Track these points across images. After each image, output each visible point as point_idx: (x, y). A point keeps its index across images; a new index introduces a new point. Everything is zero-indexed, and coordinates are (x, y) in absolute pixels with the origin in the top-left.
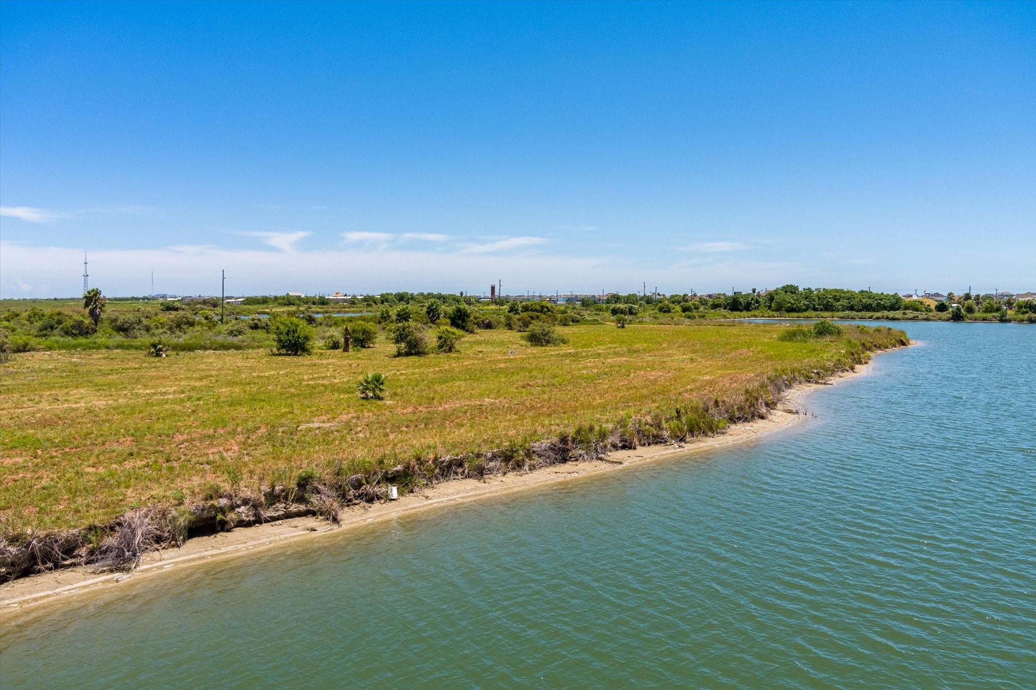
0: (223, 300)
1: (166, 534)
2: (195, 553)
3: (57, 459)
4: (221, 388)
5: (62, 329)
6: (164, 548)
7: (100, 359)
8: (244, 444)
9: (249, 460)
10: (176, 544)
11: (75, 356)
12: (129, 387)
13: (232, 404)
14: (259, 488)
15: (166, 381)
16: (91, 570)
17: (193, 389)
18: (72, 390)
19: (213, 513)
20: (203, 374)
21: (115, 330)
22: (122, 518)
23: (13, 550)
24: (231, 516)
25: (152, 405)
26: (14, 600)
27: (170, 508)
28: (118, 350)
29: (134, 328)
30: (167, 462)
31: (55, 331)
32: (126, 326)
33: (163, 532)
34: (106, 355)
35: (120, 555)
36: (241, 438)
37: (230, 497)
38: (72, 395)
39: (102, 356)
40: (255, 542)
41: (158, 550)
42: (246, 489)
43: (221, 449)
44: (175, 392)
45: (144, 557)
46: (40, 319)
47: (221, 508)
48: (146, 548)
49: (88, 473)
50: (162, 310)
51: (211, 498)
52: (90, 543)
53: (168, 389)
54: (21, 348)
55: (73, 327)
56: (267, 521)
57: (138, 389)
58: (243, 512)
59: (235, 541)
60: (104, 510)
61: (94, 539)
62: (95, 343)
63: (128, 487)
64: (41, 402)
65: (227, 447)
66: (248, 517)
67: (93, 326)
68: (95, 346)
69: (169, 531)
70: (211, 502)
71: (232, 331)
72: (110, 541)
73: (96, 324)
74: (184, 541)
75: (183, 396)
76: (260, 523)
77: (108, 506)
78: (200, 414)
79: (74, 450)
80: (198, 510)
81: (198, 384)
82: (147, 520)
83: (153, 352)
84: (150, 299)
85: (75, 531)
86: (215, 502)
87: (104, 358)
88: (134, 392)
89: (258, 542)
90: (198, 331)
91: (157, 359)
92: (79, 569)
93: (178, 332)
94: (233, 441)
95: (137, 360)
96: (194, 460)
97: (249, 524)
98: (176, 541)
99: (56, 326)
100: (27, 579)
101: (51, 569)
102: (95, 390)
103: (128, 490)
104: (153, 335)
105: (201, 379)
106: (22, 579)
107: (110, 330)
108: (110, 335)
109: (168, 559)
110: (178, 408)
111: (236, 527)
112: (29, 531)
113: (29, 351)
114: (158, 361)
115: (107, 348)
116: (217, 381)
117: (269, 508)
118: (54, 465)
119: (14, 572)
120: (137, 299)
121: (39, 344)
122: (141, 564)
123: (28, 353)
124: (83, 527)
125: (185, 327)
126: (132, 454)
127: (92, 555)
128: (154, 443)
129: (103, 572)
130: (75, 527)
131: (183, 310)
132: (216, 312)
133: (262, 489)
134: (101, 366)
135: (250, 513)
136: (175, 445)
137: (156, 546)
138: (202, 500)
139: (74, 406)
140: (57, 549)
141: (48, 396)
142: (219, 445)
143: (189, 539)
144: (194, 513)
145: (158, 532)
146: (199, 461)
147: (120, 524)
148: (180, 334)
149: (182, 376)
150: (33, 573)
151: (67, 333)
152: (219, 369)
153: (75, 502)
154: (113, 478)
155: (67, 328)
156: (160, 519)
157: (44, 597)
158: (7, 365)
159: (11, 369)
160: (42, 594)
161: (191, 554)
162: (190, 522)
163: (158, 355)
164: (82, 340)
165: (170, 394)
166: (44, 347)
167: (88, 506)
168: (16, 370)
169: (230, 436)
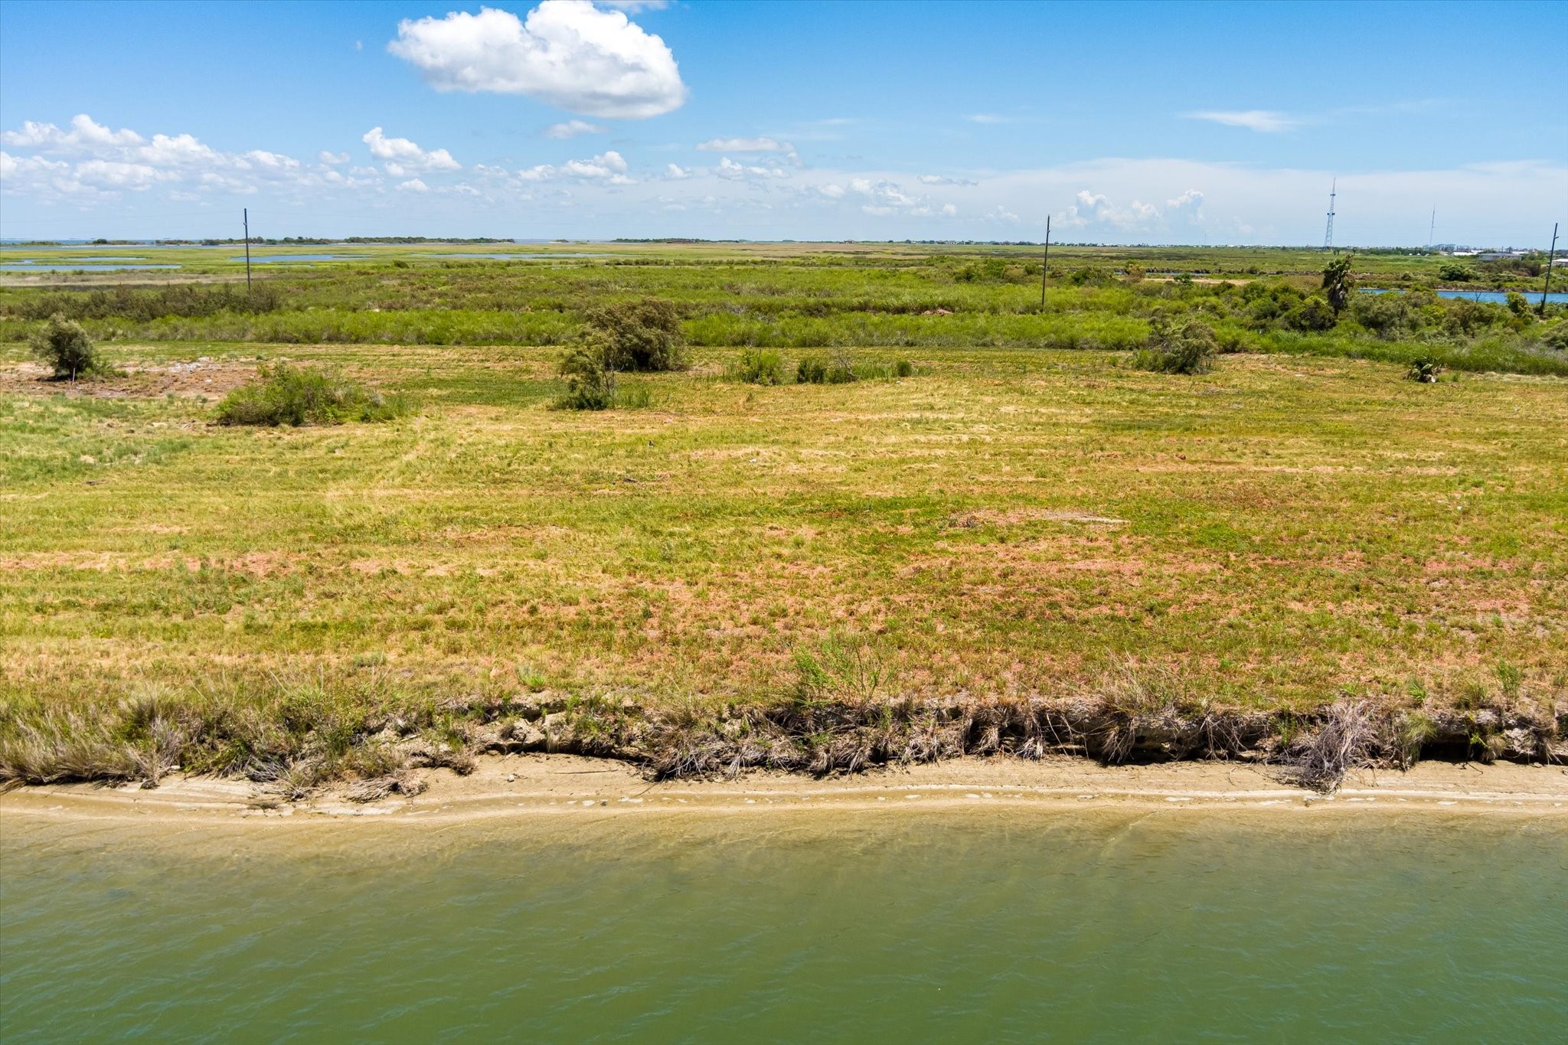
0: (1551, 258)
1: (1388, 747)
2: (1427, 789)
3: (1253, 576)
4: (1518, 464)
5: (1287, 318)
6: (1381, 767)
7: (1333, 377)
8: (1540, 602)
9: (1544, 637)
10: (1401, 765)
11: (1300, 368)
12: (1371, 443)
13: (1532, 507)
14: (1550, 706)
15: (1430, 436)
16: (1274, 776)
17: (1472, 458)
18: (1288, 438)
19: (1466, 731)
20: (1493, 427)
21: (1364, 324)
22: (1327, 709)
23: (1181, 722)
24: (1495, 741)
25: (1401, 487)
26: (1175, 793)
27: (1400, 709)
28: (1363, 361)
29: (1393, 324)
30: (1409, 613)
31: (1278, 321)
32: (1380, 319)
33: (1385, 742)
34: (1345, 371)
35: (1317, 764)
36: (1535, 586)
37: (1498, 711)
38: (1288, 448)
39: (1338, 371)
40: (1527, 797)
41: (1372, 767)
42: (1527, 700)
43: (1499, 604)
44: (1440, 462)
45: (1350, 774)
46: (1259, 296)
47: (1480, 725)
48: (1355, 762)
49: (1291, 612)
50: (1443, 278)
51: (1467, 706)
52: (1280, 733)
53: (1430, 453)
54: (1229, 347)
55: (1303, 316)
56: (1554, 762)
57: (1384, 448)
58: (1516, 738)
59: (1494, 785)
60: (1304, 688)
61: (1284, 730)
62: (1331, 346)
63: (1344, 651)
64: (1245, 454)
65: (1510, 603)
66: (1523, 748)
67: (1332, 315)
68: (1331, 350)
69: (1392, 744)
70: (1466, 712)
71: (1555, 339)
72: (1306, 739)
73: (1336, 313)
74: (1412, 764)
75: (1452, 471)
76: (1544, 762)
77: (1309, 681)
78: (1476, 520)
79: (1278, 562)
80: (1443, 722)
81: (1480, 449)
82: (1363, 719)
83: (1416, 375)
84: (1425, 253)
85: (1262, 715)
86: (1471, 715)
87: (1341, 377)
88: (1377, 453)
89: (1533, 797)
90: (1496, 334)
91: (1421, 387)
92: (1258, 767)
93: (1462, 337)
94: (1522, 592)
95: (1390, 386)
96: (1452, 619)
97: (1522, 760)
98: (1401, 761)
99: (1279, 312)
100: (1194, 764)
101: (1224, 758)
102: (1321, 442)
103: (1344, 657)
104: (1422, 337)
105: (1486, 439)
106: (1188, 763)
107: (1355, 325)
108: (1356, 332)
109: (1384, 787)
110: (1442, 499)
111: (1499, 758)
112: (1204, 703)
113: (1239, 352)
114: (1422, 392)
115: (1349, 355)
116: (1514, 446)
117: (1563, 740)
118: (1248, 585)
119: (1179, 752)
120: (1405, 252)
121: (1253, 342)
122: (1343, 785)
123: (1236, 356)
124: (1272, 711)
125: (1475, 325)
126: (1357, 588)
127: (1278, 753)
128: (1394, 571)
129: (1290, 782)
130: (1262, 708)
131: (1478, 279)
132: (1535, 285)
133: (1556, 708)
134: (1335, 392)
135: (1529, 743)
136: (1424, 580)
137: (1371, 761)
138: (1452, 706)
139: (1288, 470)
140: (1235, 733)
141: (1255, 445)
142: (1498, 596)
143: (1421, 760)
144: (1435, 725)
145: (1376, 742)
146: (1458, 622)
147: (1324, 719)
148: (1464, 338)
149: (1458, 430)
150: (1203, 758)
151: (1294, 325)
152: (1520, 421)
153: (1268, 662)
154: (1326, 628)
155: (1295, 317)
156: (1383, 723)
157: (1211, 799)
158: (1208, 378)
159: (1212, 387)
160: (1207, 794)
161: (1420, 788)
162: (1426, 737)
163: (1423, 380)
164: (1314, 338)
165: (1432, 464)
166: (1259, 346)
167: (1284, 674)
168: (1218, 389)
169: (1519, 579)
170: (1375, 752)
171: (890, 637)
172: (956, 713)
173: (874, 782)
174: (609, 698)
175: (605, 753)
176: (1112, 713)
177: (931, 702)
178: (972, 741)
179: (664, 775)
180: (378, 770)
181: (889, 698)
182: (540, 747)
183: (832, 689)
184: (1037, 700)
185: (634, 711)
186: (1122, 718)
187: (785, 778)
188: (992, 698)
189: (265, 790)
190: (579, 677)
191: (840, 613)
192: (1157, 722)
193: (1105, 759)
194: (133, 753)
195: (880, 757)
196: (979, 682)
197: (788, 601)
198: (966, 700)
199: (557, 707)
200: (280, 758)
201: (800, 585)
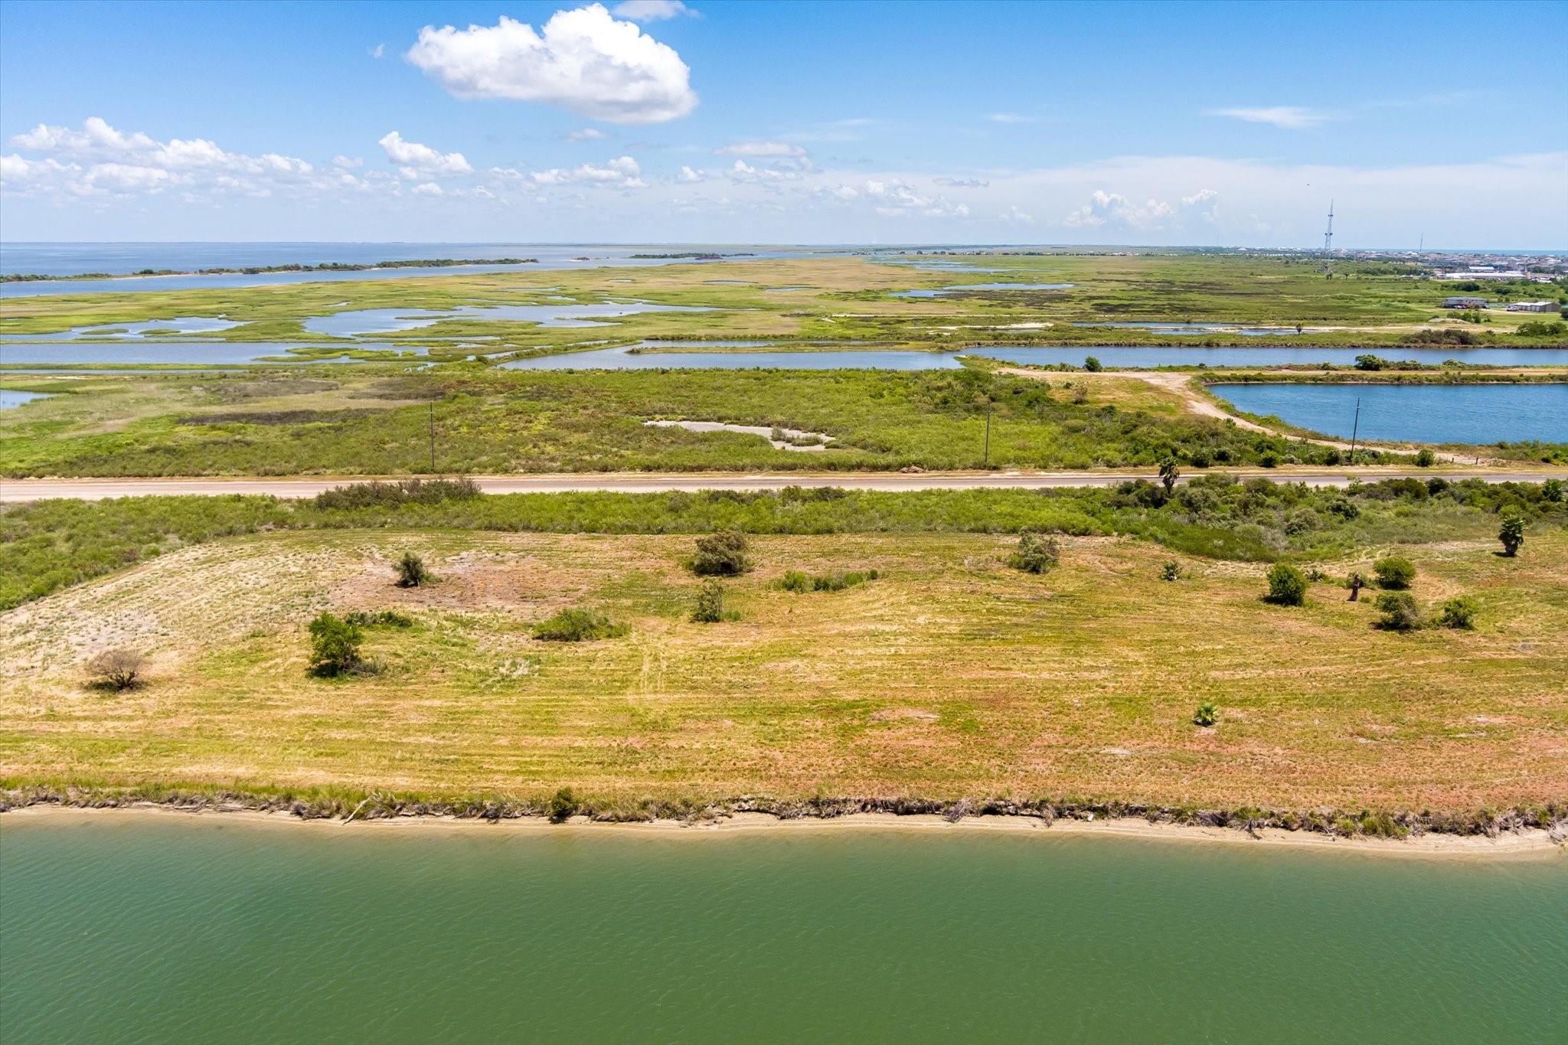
1: (974, 810)
2: (983, 822)
6: (971, 816)
10: (977, 815)
16: (941, 818)
19: (997, 806)
22: (959, 800)
23: (919, 804)
27: (980, 800)
35: (954, 815)
37: (1007, 801)
40: (1011, 824)
41: (968, 816)
42: (1014, 798)
45: (962, 818)
47: (1001, 805)
48: (964, 814)
51: (999, 799)
52: (945, 807)
56: (1021, 815)
58: (1010, 808)
59: (1002, 821)
60: (954, 794)
66: (1012, 811)
69: (976, 809)
70: (998, 801)
72: (952, 808)
74: (980, 815)
76: (1017, 815)
77: (955, 792)
80: (991, 804)
82: (969, 803)
85: (941, 801)
89: (1013, 825)
92: (938, 816)
95: (1146, 585)
101: (930, 813)
109: (970, 821)
111: (1004, 814)
112: (925, 798)
117: (1023, 809)
122: (959, 821)
124: (944, 800)
127: (944, 812)
129: (945, 820)
133: (1022, 799)
135: (1014, 810)
137: (968, 814)
138: (994, 799)
140: (933, 807)
143: (983, 814)
144: (988, 804)
145: (971, 809)
147: (958, 803)
151: (1142, 500)
156: (974, 804)
161: (981, 822)
162: (985, 808)
163: (1169, 579)
170: (971, 812)
171: (844, 775)
172: (859, 801)
173: (836, 820)
174: (766, 796)
175: (766, 812)
176: (900, 802)
177: (853, 798)
178: (863, 808)
179: (783, 818)
180: (710, 817)
181: (841, 797)
182: (749, 810)
183: (827, 795)
184: (881, 798)
185: (773, 801)
186: (902, 803)
187: (814, 819)
188: (869, 797)
189: (683, 823)
190: (756, 790)
191: (830, 765)
192: (912, 804)
193: (898, 813)
194: (646, 813)
195: (839, 813)
196: (867, 792)
197: (813, 760)
198: (863, 797)
199: (752, 799)
200: (685, 814)
201: (817, 753)
